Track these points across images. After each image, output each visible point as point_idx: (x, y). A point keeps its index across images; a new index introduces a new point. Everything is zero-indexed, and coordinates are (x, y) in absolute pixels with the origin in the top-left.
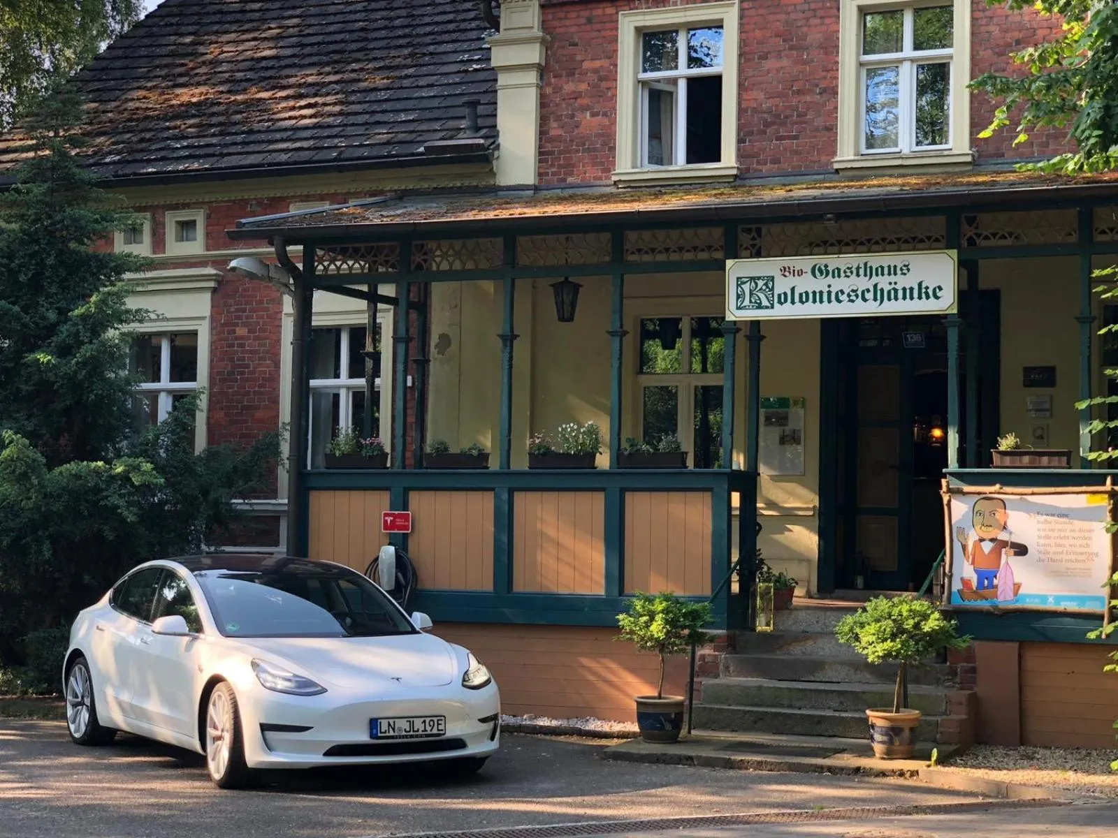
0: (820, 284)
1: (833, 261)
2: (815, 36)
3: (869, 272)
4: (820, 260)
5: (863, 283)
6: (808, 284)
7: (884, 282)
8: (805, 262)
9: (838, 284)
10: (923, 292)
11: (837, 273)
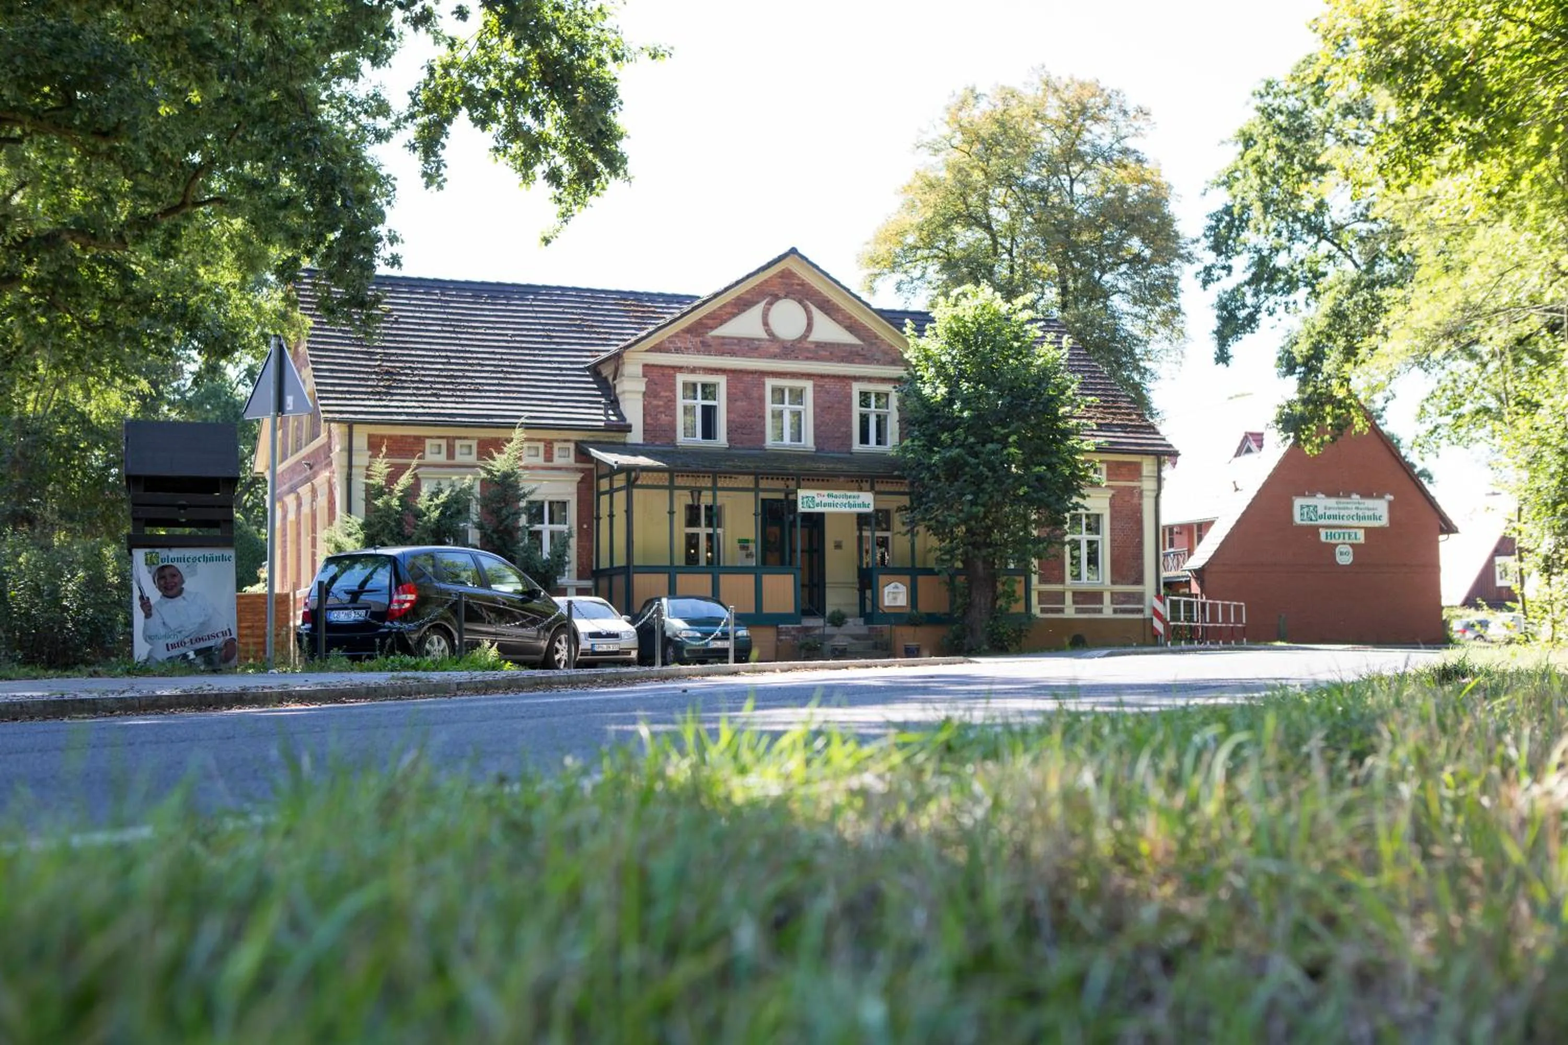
0: (830, 500)
1: (835, 493)
2: (755, 394)
3: (847, 497)
4: (830, 492)
5: (845, 501)
6: (826, 500)
7: (851, 501)
8: (825, 492)
9: (837, 501)
10: (864, 505)
11: (836, 497)
